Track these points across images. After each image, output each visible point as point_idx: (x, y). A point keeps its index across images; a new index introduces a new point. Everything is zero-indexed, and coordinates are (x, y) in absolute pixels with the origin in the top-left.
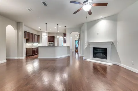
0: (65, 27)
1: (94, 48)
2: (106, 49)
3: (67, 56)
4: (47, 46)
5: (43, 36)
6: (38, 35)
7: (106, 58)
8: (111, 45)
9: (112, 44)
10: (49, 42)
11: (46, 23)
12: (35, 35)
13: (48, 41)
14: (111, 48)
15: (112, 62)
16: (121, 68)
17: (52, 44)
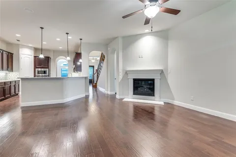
0: (81, 39)
1: (135, 80)
2: (153, 80)
3: (84, 95)
4: (33, 77)
5: (21, 56)
6: (8, 53)
7: (153, 95)
8: (161, 74)
9: (162, 72)
10: (36, 69)
11: (42, 28)
12: (3, 51)
13: (35, 67)
14: (160, 79)
15: (162, 99)
16: (175, 107)
17: (45, 72)
